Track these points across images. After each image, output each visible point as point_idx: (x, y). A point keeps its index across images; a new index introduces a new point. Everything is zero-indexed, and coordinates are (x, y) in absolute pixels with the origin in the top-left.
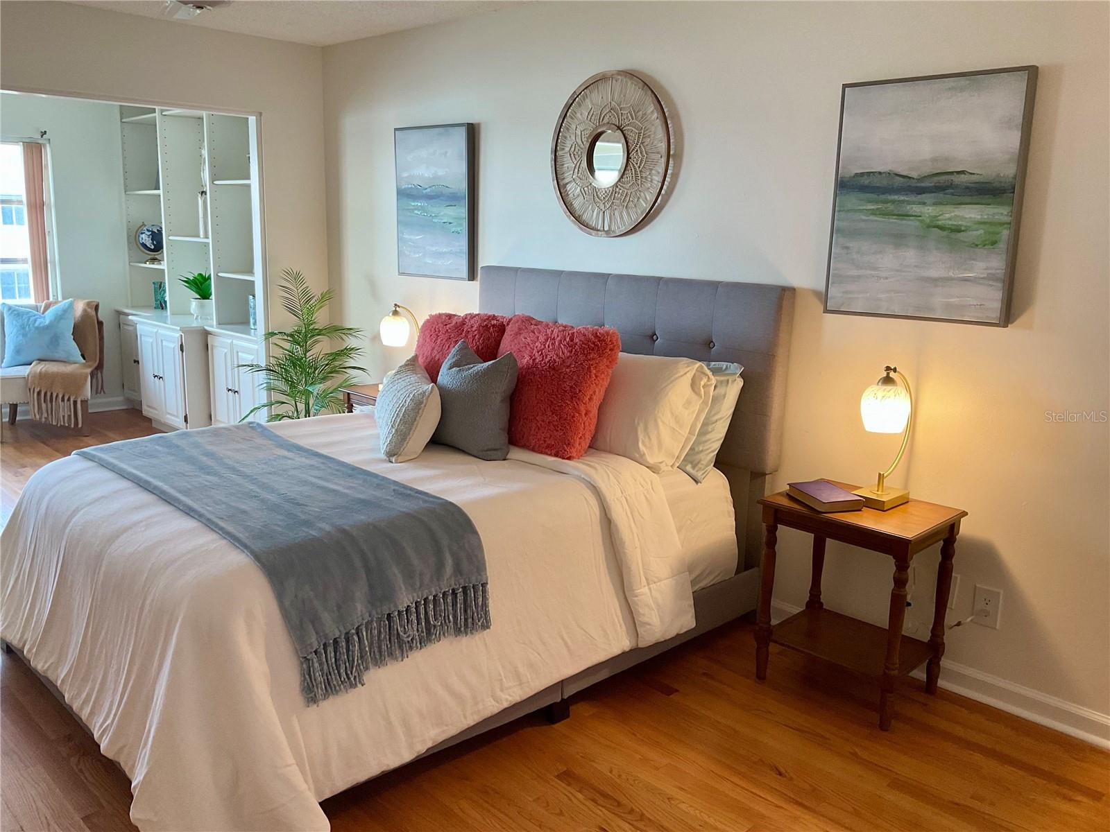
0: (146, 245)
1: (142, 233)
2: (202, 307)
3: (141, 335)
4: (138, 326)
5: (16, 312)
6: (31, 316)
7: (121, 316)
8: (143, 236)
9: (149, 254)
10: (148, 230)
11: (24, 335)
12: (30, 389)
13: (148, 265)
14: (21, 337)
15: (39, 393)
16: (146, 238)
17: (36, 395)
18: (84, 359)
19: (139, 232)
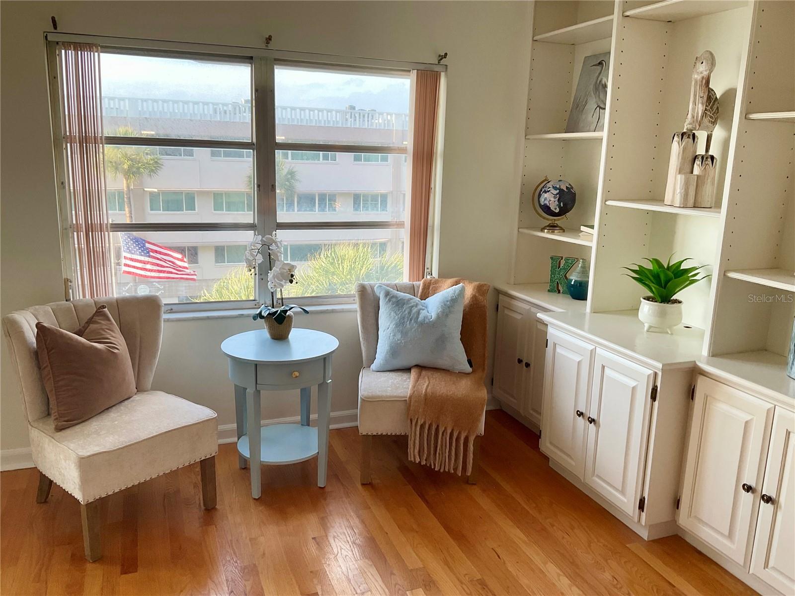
0: (549, 208)
1: (545, 192)
2: (662, 315)
3: (555, 345)
4: (551, 330)
5: (394, 300)
6: (412, 307)
7: (501, 296)
8: (546, 195)
9: (548, 219)
10: (555, 188)
11: (404, 334)
12: (411, 420)
13: (546, 235)
14: (399, 336)
15: (422, 426)
16: (550, 199)
17: (418, 429)
18: (471, 366)
19: (541, 189)
